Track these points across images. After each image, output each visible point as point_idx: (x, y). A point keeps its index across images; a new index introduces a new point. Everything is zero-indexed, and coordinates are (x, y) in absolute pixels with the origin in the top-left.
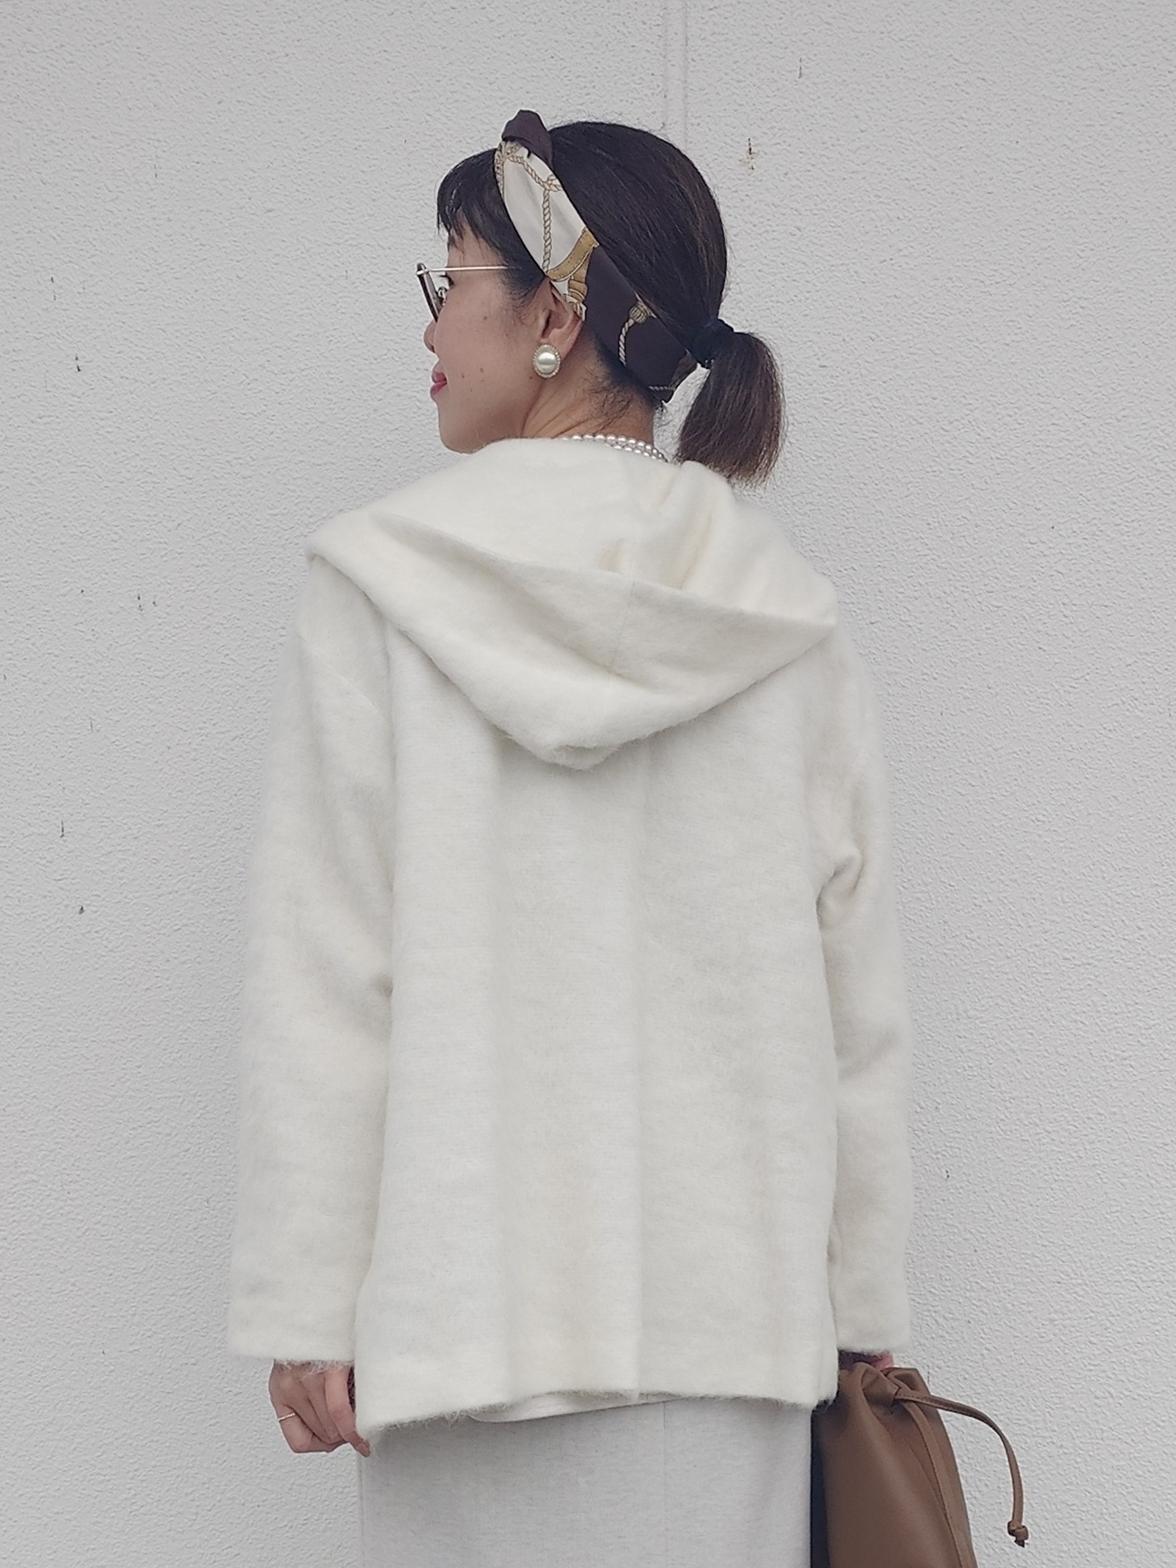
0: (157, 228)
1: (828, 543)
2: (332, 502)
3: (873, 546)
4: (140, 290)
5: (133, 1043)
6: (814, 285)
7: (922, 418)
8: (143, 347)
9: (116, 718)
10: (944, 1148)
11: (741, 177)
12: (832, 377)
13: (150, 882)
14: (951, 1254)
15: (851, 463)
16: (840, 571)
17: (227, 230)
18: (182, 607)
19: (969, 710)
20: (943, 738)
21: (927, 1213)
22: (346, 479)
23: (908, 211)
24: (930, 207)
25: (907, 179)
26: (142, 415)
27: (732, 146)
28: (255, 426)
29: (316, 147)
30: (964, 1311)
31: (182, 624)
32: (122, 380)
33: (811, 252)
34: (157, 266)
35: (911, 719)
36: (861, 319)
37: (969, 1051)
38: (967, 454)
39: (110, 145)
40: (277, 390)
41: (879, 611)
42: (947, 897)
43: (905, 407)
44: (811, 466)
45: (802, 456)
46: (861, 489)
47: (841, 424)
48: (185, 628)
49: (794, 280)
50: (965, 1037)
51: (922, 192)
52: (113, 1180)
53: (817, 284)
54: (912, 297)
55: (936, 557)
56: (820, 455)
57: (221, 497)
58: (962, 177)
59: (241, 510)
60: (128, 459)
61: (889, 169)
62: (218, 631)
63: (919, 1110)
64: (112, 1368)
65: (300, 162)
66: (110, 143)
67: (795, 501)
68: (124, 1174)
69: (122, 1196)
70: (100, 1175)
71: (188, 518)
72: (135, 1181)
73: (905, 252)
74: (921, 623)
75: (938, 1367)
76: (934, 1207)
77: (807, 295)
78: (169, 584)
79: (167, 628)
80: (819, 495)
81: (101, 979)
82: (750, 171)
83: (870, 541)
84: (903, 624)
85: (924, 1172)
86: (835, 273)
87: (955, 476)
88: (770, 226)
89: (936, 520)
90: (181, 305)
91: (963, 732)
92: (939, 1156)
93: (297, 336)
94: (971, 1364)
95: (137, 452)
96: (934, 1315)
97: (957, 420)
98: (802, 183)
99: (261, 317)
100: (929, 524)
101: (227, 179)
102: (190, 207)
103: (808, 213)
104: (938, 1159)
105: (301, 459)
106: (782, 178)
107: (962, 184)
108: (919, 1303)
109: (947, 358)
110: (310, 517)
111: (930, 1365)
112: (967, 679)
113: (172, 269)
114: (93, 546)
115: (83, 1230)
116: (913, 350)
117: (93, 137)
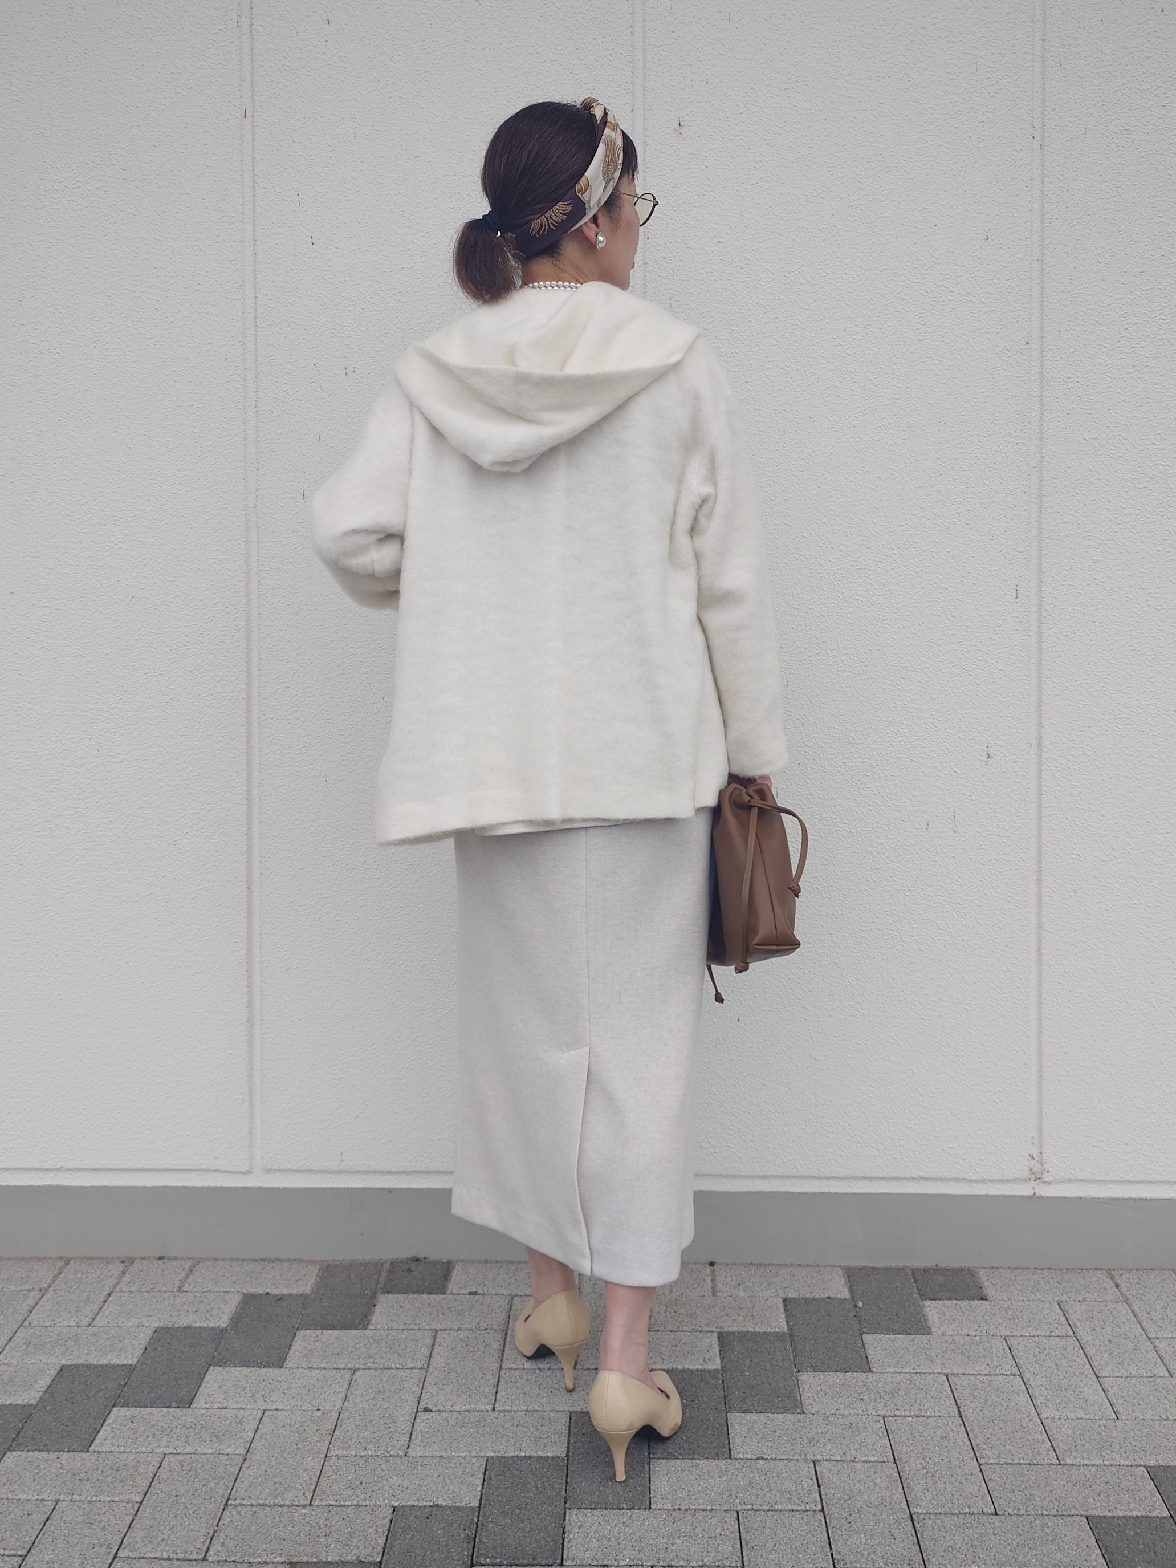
1: (722, 338)
3: (747, 340)
6: (715, 197)
7: (773, 270)
8: (348, 231)
9: (333, 434)
11: (675, 138)
12: (724, 248)
14: (790, 727)
15: (735, 295)
17: (394, 168)
18: (369, 374)
19: (799, 430)
20: (785, 445)
23: (766, 157)
24: (778, 155)
25: (765, 140)
26: (347, 269)
27: (670, 122)
28: (409, 275)
30: (797, 757)
31: (369, 383)
33: (713, 179)
34: (355, 187)
35: (768, 434)
36: (740, 216)
37: (799, 616)
38: (798, 290)
42: (787, 532)
43: (764, 264)
46: (740, 309)
47: (729, 274)
48: (371, 385)
49: (704, 195)
51: (774, 147)
52: (332, 686)
54: (768, 205)
55: (781, 346)
57: (390, 313)
58: (795, 139)
59: (401, 320)
60: (339, 292)
61: (755, 134)
64: (331, 789)
65: (434, 130)
66: (329, 119)
68: (338, 683)
69: (336, 695)
70: (324, 684)
71: (372, 325)
73: (764, 179)
74: (773, 382)
75: (782, 788)
77: (711, 203)
78: (362, 361)
79: (361, 385)
82: (680, 135)
83: (745, 337)
84: (763, 382)
86: (726, 191)
87: (791, 302)
88: (691, 165)
89: (781, 326)
91: (796, 441)
94: (800, 787)
95: (344, 289)
97: (793, 272)
98: (708, 142)
99: (412, 215)
101: (393, 140)
102: (373, 155)
103: (711, 158)
106: (697, 139)
107: (795, 142)
109: (787, 237)
112: (798, 413)
113: (364, 189)
114: (320, 340)
115: (315, 714)
116: (769, 233)
117: (321, 117)
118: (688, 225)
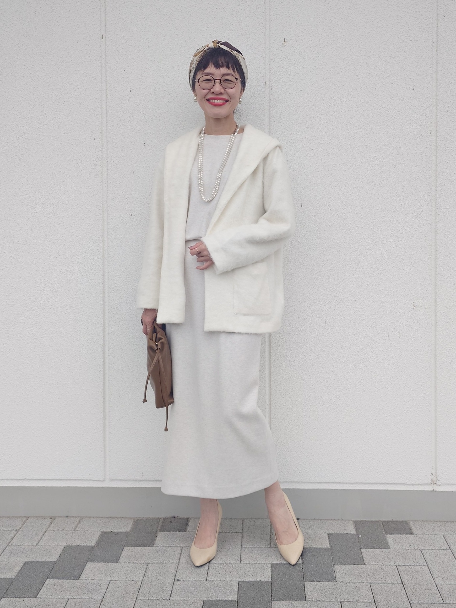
0: (149, 59)
1: (302, 131)
3: (313, 132)
4: (145, 73)
6: (299, 72)
7: (324, 102)
8: (146, 86)
9: (139, 171)
11: (283, 47)
12: (303, 93)
14: (331, 294)
16: (305, 137)
17: (165, 59)
18: (154, 146)
19: (335, 169)
20: (329, 176)
21: (325, 285)
23: (321, 55)
26: (145, 102)
27: (280, 40)
30: (334, 307)
31: (154, 150)
32: (141, 94)
33: (299, 64)
34: (149, 68)
36: (310, 80)
37: (335, 247)
38: (334, 111)
41: (314, 147)
42: (330, 212)
43: (320, 100)
44: (299, 113)
45: (296, 111)
46: (310, 119)
47: (305, 104)
49: (295, 71)
55: (327, 134)
57: (163, 121)
58: (333, 47)
59: (168, 124)
60: (142, 112)
63: (323, 261)
66: (138, 39)
67: (295, 121)
71: (156, 125)
73: (320, 64)
75: (328, 320)
76: (327, 283)
77: (298, 74)
78: (151, 140)
79: (151, 150)
80: (301, 120)
81: (136, 231)
82: (285, 46)
84: (320, 149)
85: (324, 275)
86: (304, 69)
87: (331, 116)
88: (289, 58)
89: (327, 126)
90: (154, 77)
91: (333, 174)
94: (335, 319)
95: (144, 110)
96: (327, 308)
97: (332, 103)
98: (297, 48)
99: (172, 79)
101: (165, 48)
102: (156, 54)
103: (298, 55)
106: (292, 47)
108: (323, 305)
109: (330, 89)
111: (326, 319)
112: (334, 162)
113: (152, 68)
114: (134, 132)
116: (322, 87)
117: (134, 38)
118: (288, 84)
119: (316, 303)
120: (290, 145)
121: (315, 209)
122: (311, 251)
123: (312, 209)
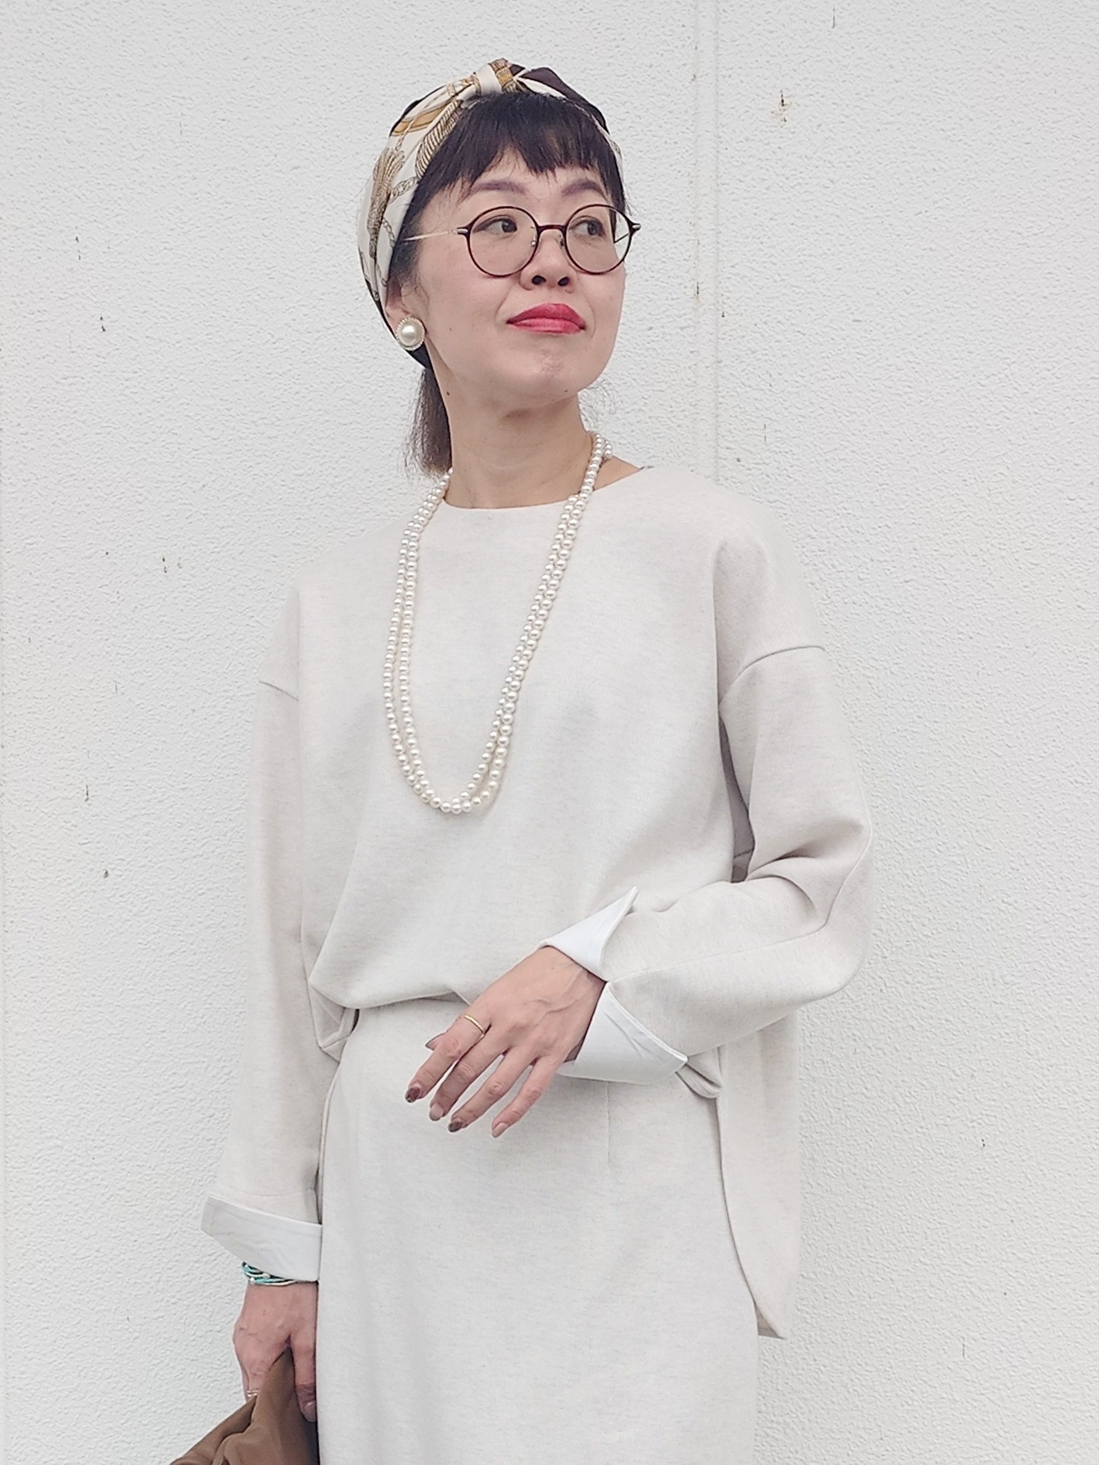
0: (182, 186)
1: (861, 500)
2: (358, 462)
3: (907, 503)
4: (165, 249)
5: (158, 1008)
6: (848, 238)
7: (958, 372)
8: (169, 306)
9: (142, 681)
10: (980, 1116)
11: (773, 129)
12: (865, 331)
13: (175, 846)
14: (987, 1224)
15: (885, 419)
16: (874, 529)
17: (252, 188)
18: (207, 569)
19: (1006, 669)
20: (979, 698)
21: (962, 1183)
22: (372, 438)
23: (944, 162)
24: (967, 158)
25: (943, 130)
26: (167, 376)
27: (763, 98)
28: (279, 386)
29: (343, 103)
30: (1001, 1282)
31: (207, 586)
32: (147, 340)
33: (845, 204)
34: (182, 226)
35: (947, 678)
36: (895, 273)
37: (1006, 1017)
38: (1003, 409)
39: (135, 103)
40: (303, 349)
41: (914, 569)
42: (983, 861)
43: (940, 361)
44: (844, 422)
45: (835, 411)
46: (895, 445)
47: (875, 380)
48: (210, 590)
49: (828, 234)
50: (1001, 1003)
51: (959, 143)
52: (138, 1145)
53: (851, 237)
54: (948, 250)
55: (971, 514)
56: (853, 410)
57: (245, 458)
58: (999, 127)
59: (266, 470)
60: (153, 419)
61: (924, 120)
62: (243, 593)
63: (954, 1077)
64: (136, 1334)
65: (326, 118)
66: (135, 100)
67: (828, 458)
68: (149, 1139)
69: (147, 1162)
70: (125, 1141)
71: (213, 478)
72: (160, 1146)
73: (940, 204)
74: (956, 581)
75: (973, 1339)
76: (970, 1176)
77: (841, 248)
78: (194, 545)
79: (192, 590)
80: (853, 452)
81: (126, 943)
82: (783, 122)
83: (906, 498)
84: (938, 582)
85: (959, 1141)
86: (869, 226)
87: (991, 431)
88: (802, 178)
89: (971, 476)
90: (206, 265)
91: (1000, 691)
92: (975, 1124)
93: (323, 294)
94: (1007, 1336)
95: (162, 412)
96: (969, 1285)
97: (993, 375)
98: (835, 134)
99: (286, 275)
100: (965, 480)
101: (253, 136)
102: (215, 165)
103: (842, 164)
104: (973, 1127)
105: (327, 419)
106: (815, 130)
107: (999, 134)
108: (954, 1274)
109: (983, 312)
110: (336, 477)
111: (966, 1337)
112: (1004, 639)
113: (198, 227)
114: (118, 508)
115: (108, 1196)
116: (949, 304)
117: (119, 95)
118: (797, 290)
119: (925, 1264)
120: (807, 561)
121: (918, 845)
122: (901, 1031)
123: (906, 846)
